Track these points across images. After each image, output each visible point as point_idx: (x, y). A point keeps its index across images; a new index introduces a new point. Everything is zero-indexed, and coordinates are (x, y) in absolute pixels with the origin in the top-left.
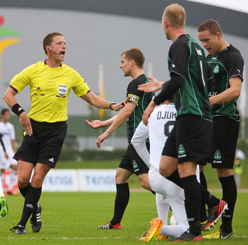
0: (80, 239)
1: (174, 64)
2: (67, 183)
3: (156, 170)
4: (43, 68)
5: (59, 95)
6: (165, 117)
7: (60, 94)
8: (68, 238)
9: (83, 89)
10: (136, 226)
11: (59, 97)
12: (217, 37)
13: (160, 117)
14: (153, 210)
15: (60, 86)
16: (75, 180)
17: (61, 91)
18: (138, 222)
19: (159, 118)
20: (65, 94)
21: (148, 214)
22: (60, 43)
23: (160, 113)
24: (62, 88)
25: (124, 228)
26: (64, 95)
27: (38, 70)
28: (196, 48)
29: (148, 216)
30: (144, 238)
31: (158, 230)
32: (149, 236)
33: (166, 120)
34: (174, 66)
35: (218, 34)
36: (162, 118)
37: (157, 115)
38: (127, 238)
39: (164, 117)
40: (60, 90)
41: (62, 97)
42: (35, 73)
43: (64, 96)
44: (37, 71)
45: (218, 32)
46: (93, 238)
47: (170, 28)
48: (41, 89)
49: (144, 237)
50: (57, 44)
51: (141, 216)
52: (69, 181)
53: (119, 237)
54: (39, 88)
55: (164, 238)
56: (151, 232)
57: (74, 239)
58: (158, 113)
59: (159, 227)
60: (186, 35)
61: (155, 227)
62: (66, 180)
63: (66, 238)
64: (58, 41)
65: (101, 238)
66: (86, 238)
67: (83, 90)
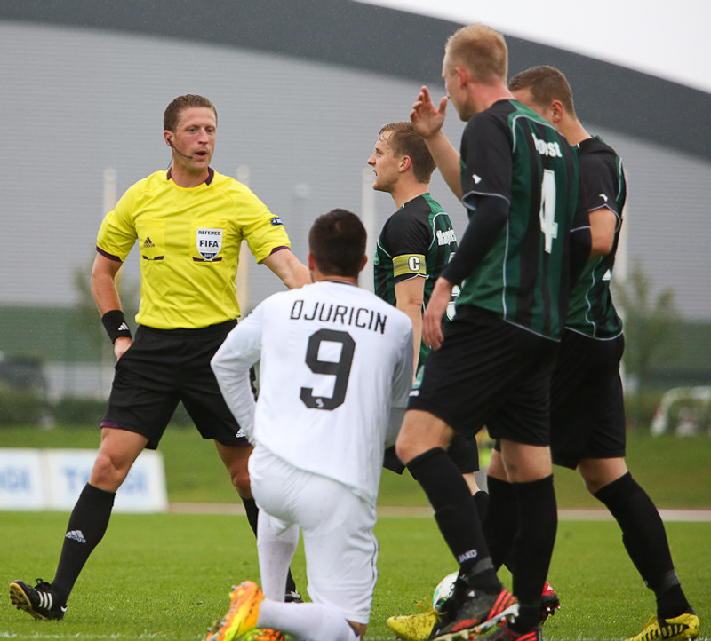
0: (48, 637)
1: (479, 175)
2: (14, 486)
3: (268, 453)
4: (161, 189)
5: (201, 257)
6: (314, 315)
7: (203, 254)
8: (14, 635)
9: (261, 242)
10: (198, 604)
11: (202, 260)
12: (552, 113)
13: (300, 315)
14: (245, 563)
15: (200, 232)
16: (36, 480)
17: (204, 245)
18: (204, 595)
19: (296, 315)
20: (217, 252)
21: (230, 572)
22: (195, 128)
23: (299, 305)
24: (207, 238)
25: (165, 610)
26: (214, 254)
27: (150, 194)
28: (534, 135)
29: (231, 577)
30: (217, 634)
31: (250, 612)
32: (227, 627)
33: (316, 326)
34: (477, 179)
35: (554, 106)
36: (306, 317)
37: (291, 309)
38: (176, 638)
39: (310, 316)
40: (201, 244)
41: (211, 260)
42: (140, 203)
43: (214, 257)
44: (146, 198)
45: (556, 99)
46: (83, 637)
47: (472, 86)
48: (153, 242)
49: (214, 633)
50: (187, 130)
51: (212, 577)
52: (23, 482)
53: (152, 633)
54: (148, 241)
55: (274, 635)
56: (232, 617)
57: (30, 637)
58: (295, 304)
59: (253, 605)
60: (512, 102)
61: (242, 603)
62: (14, 480)
63: (10, 634)
64: (190, 123)
65: (104, 636)
66: (63, 636)
67: (261, 246)
